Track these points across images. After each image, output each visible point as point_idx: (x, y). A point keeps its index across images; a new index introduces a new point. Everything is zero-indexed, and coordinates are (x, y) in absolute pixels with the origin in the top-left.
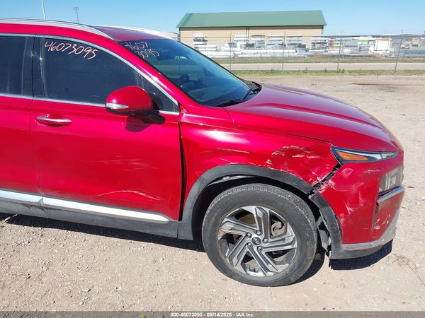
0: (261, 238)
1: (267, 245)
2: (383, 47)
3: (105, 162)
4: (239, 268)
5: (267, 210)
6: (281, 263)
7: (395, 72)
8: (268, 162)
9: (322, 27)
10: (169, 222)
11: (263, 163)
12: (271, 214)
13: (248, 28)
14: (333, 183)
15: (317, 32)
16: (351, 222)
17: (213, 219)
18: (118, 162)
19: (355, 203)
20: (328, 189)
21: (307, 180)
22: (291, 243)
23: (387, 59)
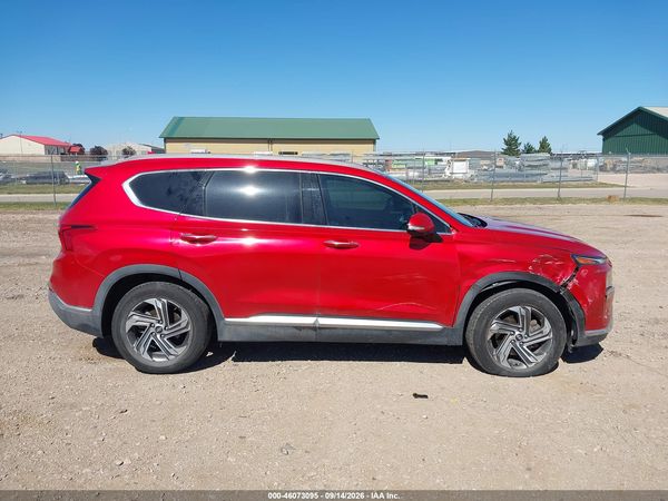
0: (523, 334)
1: (529, 339)
2: (460, 169)
3: (390, 278)
4: (505, 364)
5: (529, 308)
6: (540, 354)
7: (491, 201)
9: (373, 141)
13: (270, 141)
15: (368, 148)
17: (485, 321)
18: (403, 277)
20: (574, 286)
23: (467, 184)
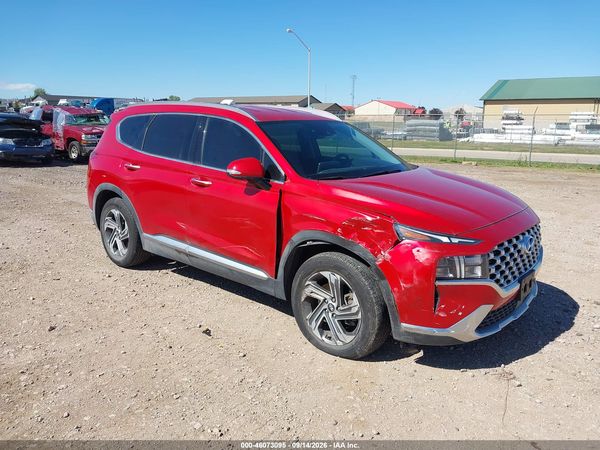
8: (339, 230)
10: (269, 279)
11: (335, 231)
12: (342, 281)
14: (389, 257)
16: (405, 298)
19: (409, 280)
21: (373, 252)
22: (357, 313)
